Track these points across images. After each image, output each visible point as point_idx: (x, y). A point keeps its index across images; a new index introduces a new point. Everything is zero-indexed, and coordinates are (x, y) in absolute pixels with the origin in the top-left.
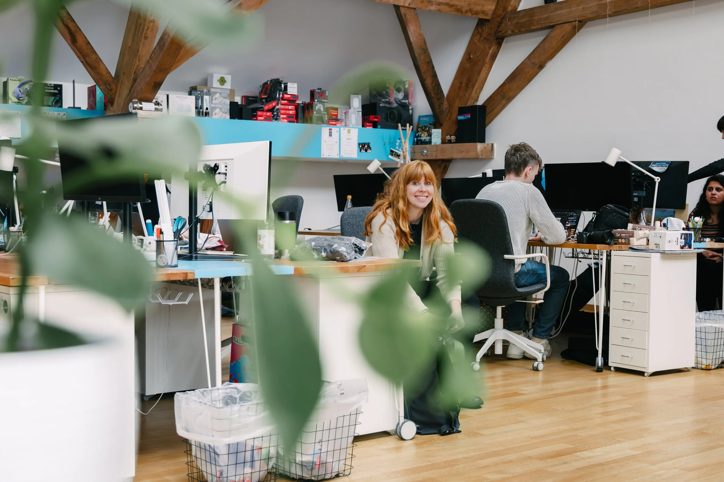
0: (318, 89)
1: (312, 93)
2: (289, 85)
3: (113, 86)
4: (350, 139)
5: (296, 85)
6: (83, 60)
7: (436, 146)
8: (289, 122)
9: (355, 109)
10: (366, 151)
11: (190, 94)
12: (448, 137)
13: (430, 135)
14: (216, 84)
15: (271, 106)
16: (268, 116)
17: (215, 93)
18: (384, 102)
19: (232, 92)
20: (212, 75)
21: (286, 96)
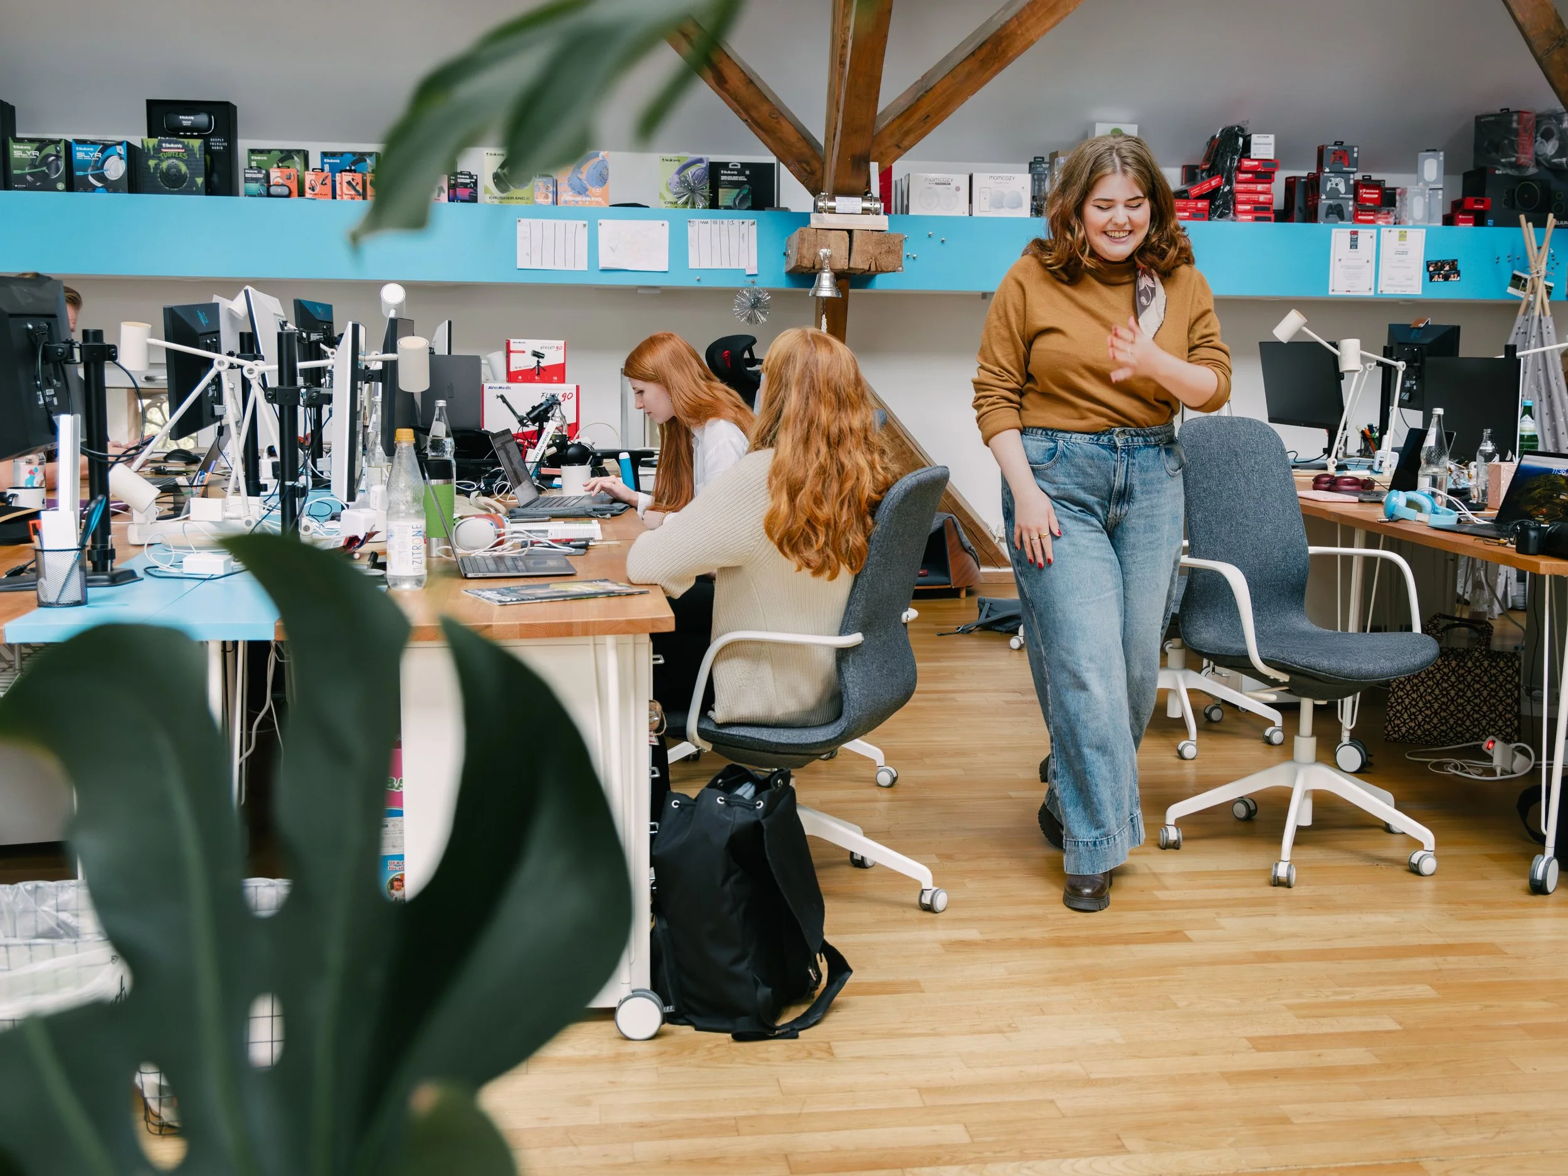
0: (1336, 144)
1: (1321, 154)
2: (1255, 139)
3: (817, 165)
4: (1405, 253)
5: (1271, 138)
8: (1257, 219)
9: (1426, 183)
10: (1446, 278)
11: (1028, 170)
15: (1206, 186)
16: (1199, 210)
18: (1504, 165)
21: (1247, 163)
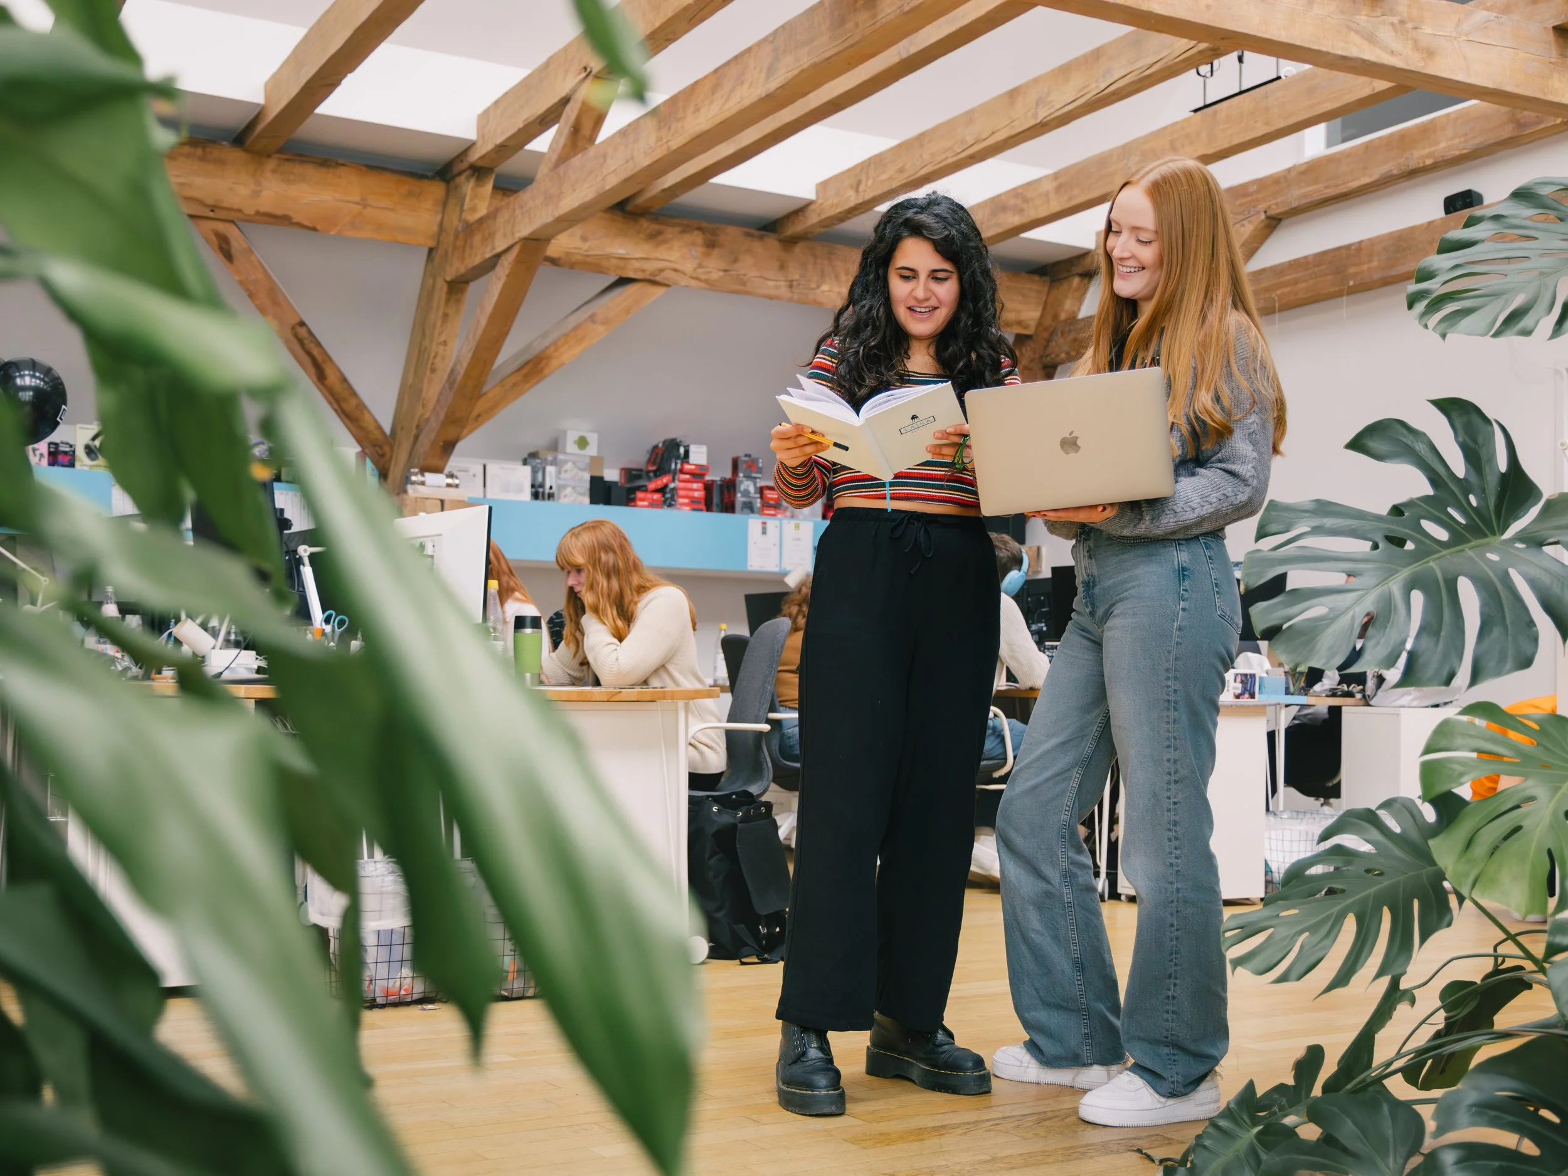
0: (746, 456)
1: (735, 464)
2: (693, 449)
3: (387, 449)
4: (799, 539)
5: (704, 449)
6: (336, 407)
8: (694, 510)
11: (525, 462)
14: (571, 447)
15: (660, 483)
16: (654, 501)
17: (565, 462)
19: (596, 461)
20: (565, 433)
21: (687, 467)
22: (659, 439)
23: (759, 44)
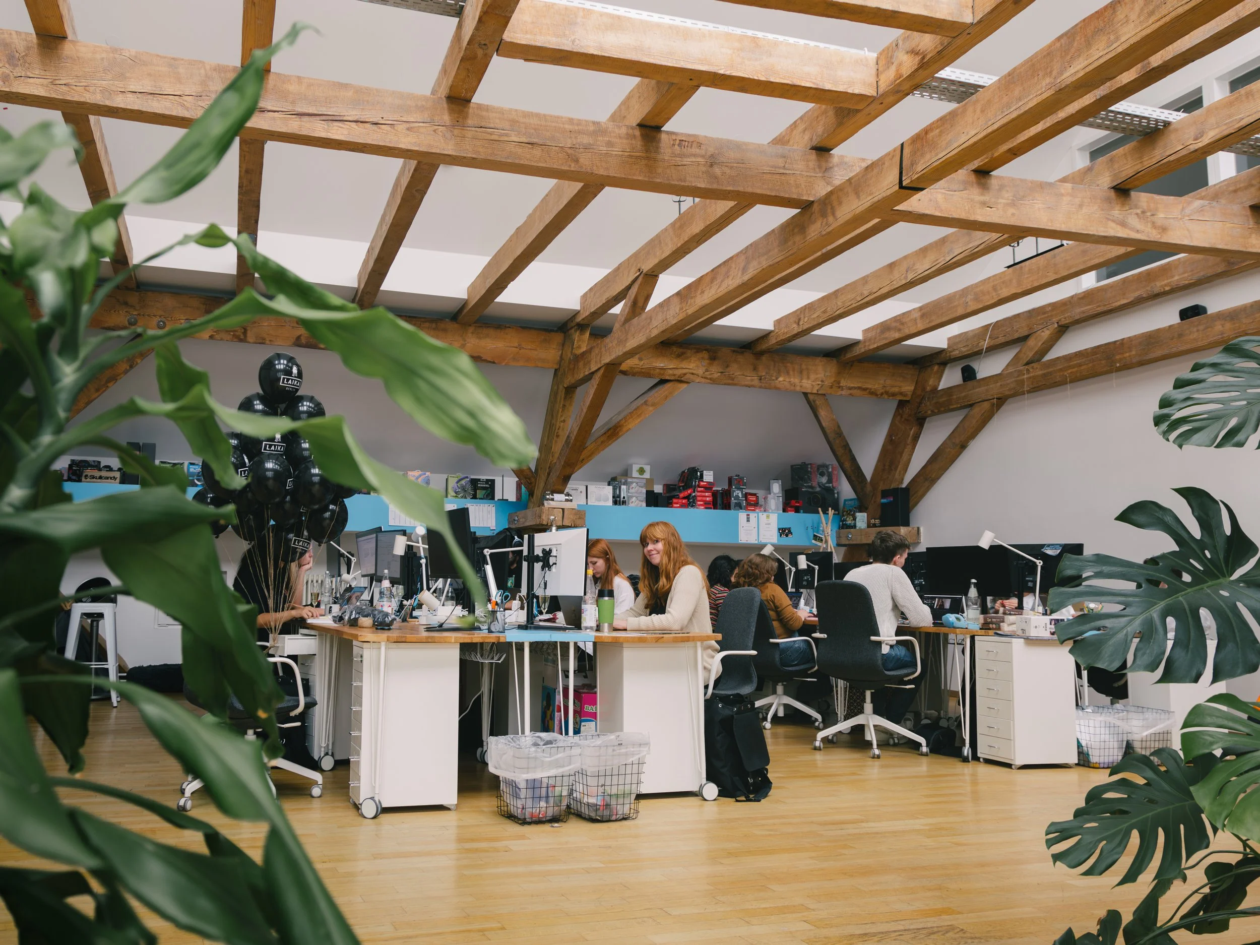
0: (736, 475)
1: (730, 480)
2: (705, 473)
3: (533, 480)
4: (769, 524)
5: (712, 473)
7: (861, 530)
8: (706, 508)
9: (775, 494)
10: (787, 535)
11: (609, 485)
12: (873, 521)
13: (855, 519)
14: (635, 474)
15: (686, 493)
16: (683, 503)
17: (632, 483)
18: (806, 487)
19: (650, 482)
20: (631, 466)
21: (702, 483)
22: (685, 468)
23: (737, 255)
